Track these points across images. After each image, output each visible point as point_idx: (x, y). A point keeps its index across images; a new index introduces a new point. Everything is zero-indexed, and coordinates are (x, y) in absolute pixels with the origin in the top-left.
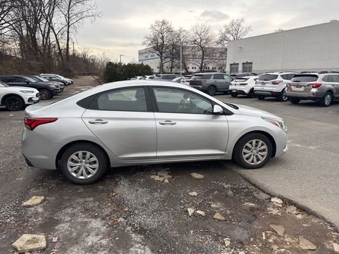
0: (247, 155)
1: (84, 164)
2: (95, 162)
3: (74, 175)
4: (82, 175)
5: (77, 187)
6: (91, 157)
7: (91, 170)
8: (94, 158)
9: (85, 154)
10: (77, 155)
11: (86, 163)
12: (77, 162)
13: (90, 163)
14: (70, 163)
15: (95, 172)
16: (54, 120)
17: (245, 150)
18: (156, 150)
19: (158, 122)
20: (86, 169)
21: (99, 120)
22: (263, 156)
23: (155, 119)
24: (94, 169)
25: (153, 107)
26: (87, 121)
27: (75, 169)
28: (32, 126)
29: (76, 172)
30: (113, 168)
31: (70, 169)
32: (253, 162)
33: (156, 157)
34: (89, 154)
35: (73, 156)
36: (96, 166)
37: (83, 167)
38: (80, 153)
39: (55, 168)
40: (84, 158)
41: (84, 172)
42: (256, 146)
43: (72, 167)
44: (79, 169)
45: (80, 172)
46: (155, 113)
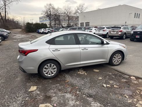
0: (114, 61)
1: (50, 70)
2: (55, 68)
3: (46, 75)
4: (50, 74)
5: (48, 80)
6: (53, 66)
7: (53, 72)
8: (55, 67)
9: (51, 65)
10: (47, 66)
11: (51, 69)
12: (47, 69)
13: (53, 69)
14: (44, 70)
15: (55, 72)
16: (37, 50)
17: (114, 59)
18: (80, 61)
19: (81, 49)
20: (51, 72)
21: (57, 50)
22: (120, 60)
23: (80, 48)
24: (54, 71)
25: (78, 42)
26: (51, 50)
27: (46, 72)
28: (26, 54)
29: (47, 73)
30: (62, 70)
31: (44, 73)
32: (116, 63)
33: (80, 64)
34: (52, 65)
35: (46, 67)
36: (56, 70)
37: (50, 71)
38: (49, 65)
39: (37, 73)
40: (50, 67)
41: (51, 73)
42: (118, 56)
43: (45, 71)
44: (48, 72)
45: (49, 73)
46: (79, 45)
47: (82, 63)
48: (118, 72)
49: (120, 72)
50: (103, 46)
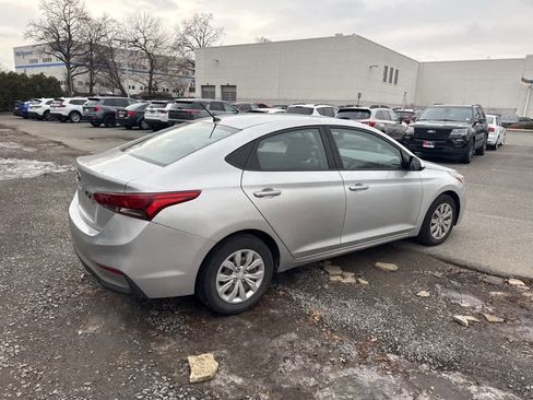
0: (434, 227)
1: (240, 275)
2: (258, 268)
3: (226, 298)
4: (238, 295)
6: (254, 259)
7: (251, 283)
8: (259, 261)
9: (244, 255)
10: (233, 259)
11: (245, 272)
12: (230, 272)
13: (251, 271)
14: (221, 277)
15: (258, 284)
17: (433, 220)
18: (340, 234)
19: (347, 187)
20: (245, 283)
21: (269, 192)
22: (447, 226)
23: (343, 183)
24: (255, 280)
25: (335, 163)
26: (250, 192)
27: (226, 287)
28: (150, 212)
29: (228, 293)
31: (220, 290)
32: (438, 235)
33: (341, 246)
34: (251, 254)
35: (227, 263)
36: (261, 273)
37: (239, 281)
38: (238, 254)
39: (192, 292)
40: (243, 263)
41: (242, 289)
42: (444, 212)
43: (222, 284)
44: (234, 284)
45: (235, 291)
46: (342, 172)
47: (345, 239)
48: (457, 265)
49: (466, 267)
50: (405, 177)
